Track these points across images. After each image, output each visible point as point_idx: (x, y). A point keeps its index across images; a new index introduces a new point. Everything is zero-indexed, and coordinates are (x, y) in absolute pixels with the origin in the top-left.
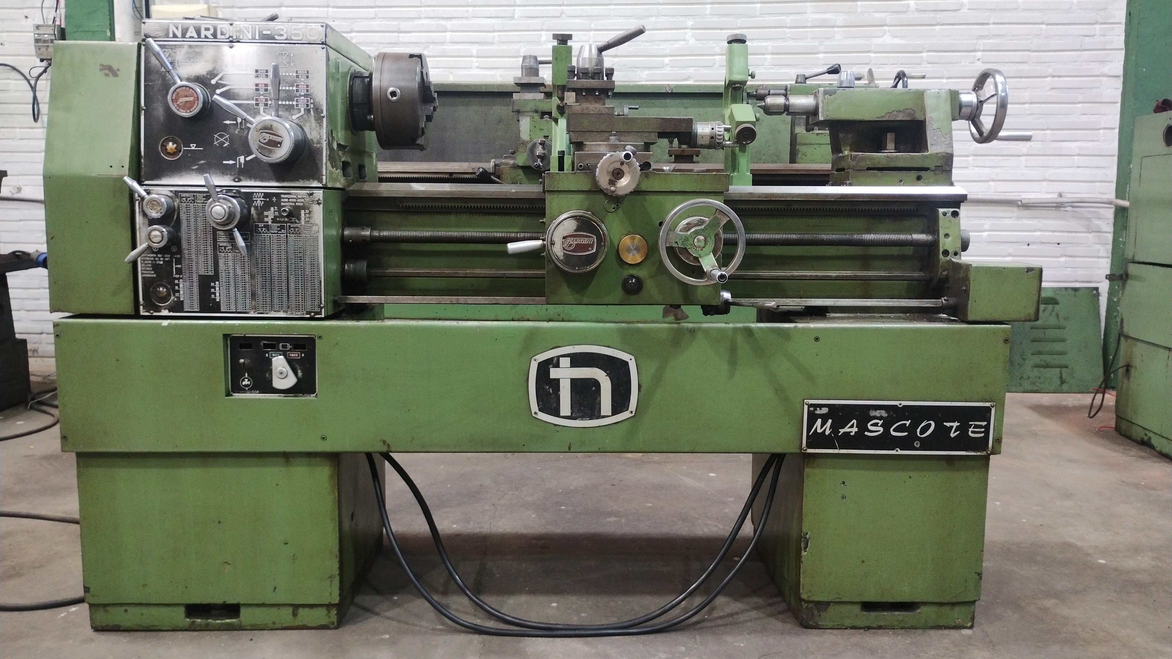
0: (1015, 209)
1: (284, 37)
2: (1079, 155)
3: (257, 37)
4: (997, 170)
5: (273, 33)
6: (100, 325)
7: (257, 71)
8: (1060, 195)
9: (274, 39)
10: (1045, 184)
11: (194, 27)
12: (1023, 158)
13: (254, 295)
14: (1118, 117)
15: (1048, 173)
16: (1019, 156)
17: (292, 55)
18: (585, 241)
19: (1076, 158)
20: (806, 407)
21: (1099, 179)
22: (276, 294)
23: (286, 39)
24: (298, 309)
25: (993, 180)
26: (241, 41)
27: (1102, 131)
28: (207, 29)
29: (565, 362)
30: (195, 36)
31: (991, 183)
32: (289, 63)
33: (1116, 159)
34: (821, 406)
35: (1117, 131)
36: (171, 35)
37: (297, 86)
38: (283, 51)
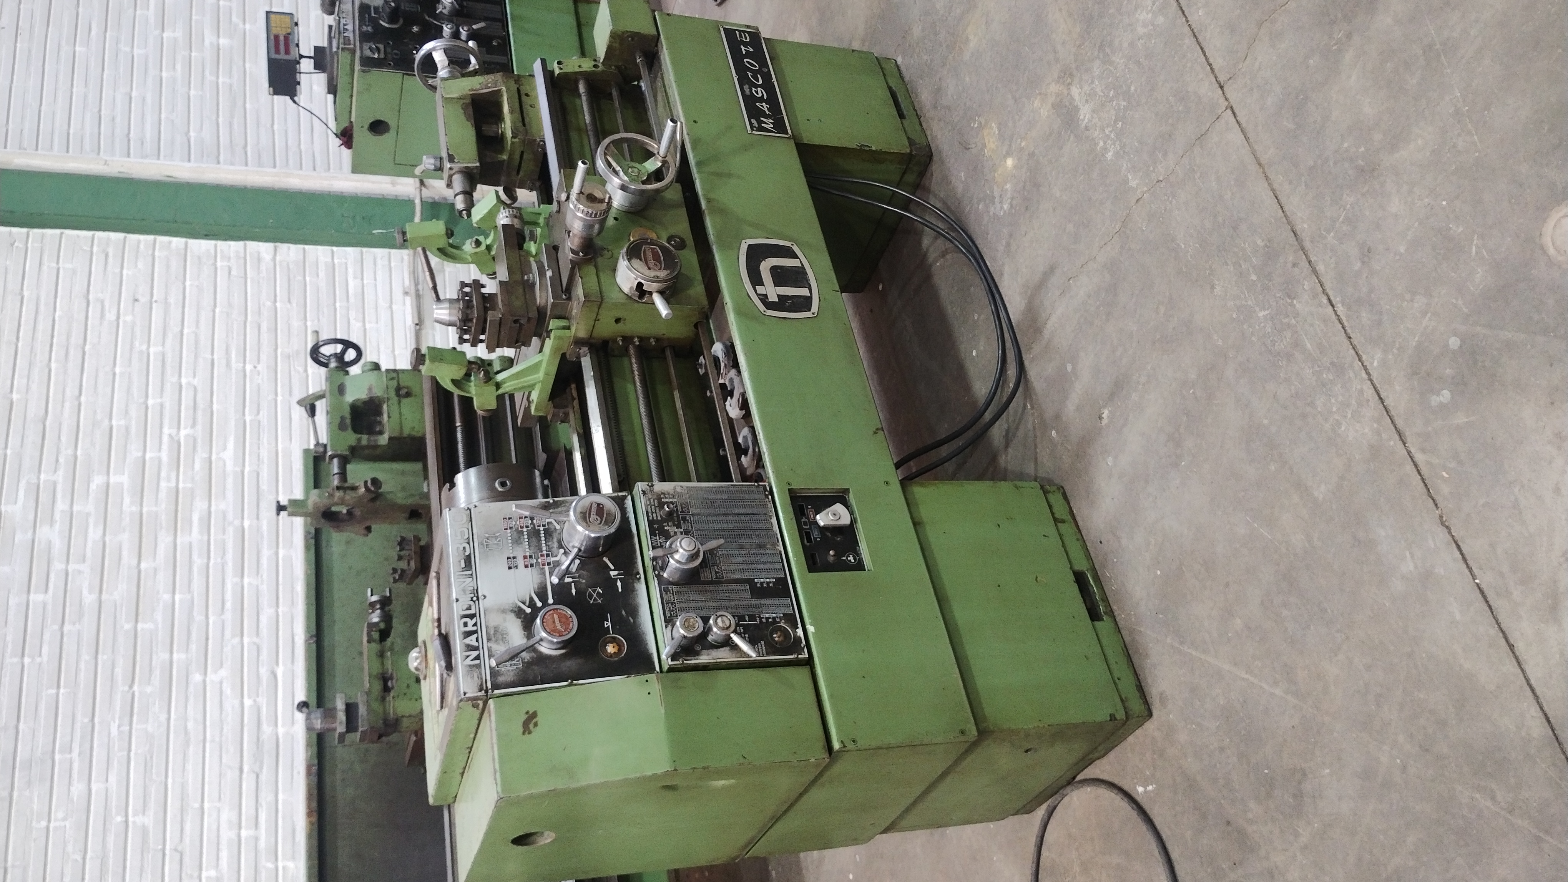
0: (423, 332)
1: (467, 546)
2: (362, 279)
3: (470, 572)
4: (382, 348)
5: (463, 557)
6: (831, 696)
7: (510, 568)
8: (406, 293)
9: (469, 556)
10: (394, 307)
11: (465, 638)
12: (368, 326)
13: (761, 546)
14: (320, 248)
15: (383, 304)
16: (365, 330)
17: (487, 535)
18: (650, 255)
19: (365, 282)
20: (754, 132)
21: (387, 263)
22: (754, 526)
23: (468, 543)
24: (765, 506)
25: (393, 351)
26: (476, 588)
27: (336, 261)
28: (465, 625)
29: (760, 290)
30: (476, 635)
31: (397, 353)
32: (496, 537)
33: (365, 250)
34: (751, 124)
35: (335, 249)
36: (477, 662)
37: (522, 527)
38: (483, 544)
